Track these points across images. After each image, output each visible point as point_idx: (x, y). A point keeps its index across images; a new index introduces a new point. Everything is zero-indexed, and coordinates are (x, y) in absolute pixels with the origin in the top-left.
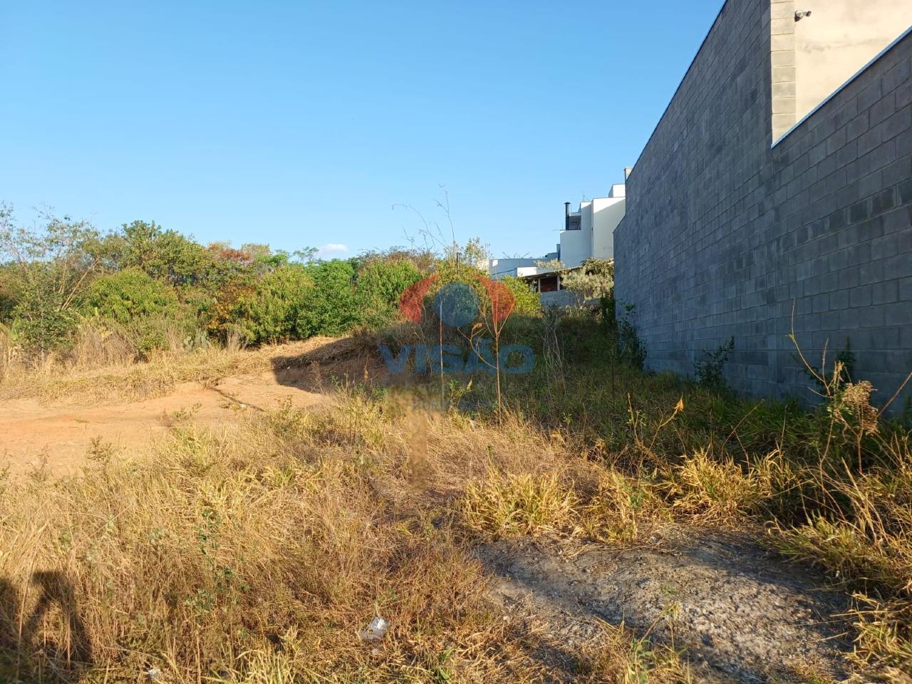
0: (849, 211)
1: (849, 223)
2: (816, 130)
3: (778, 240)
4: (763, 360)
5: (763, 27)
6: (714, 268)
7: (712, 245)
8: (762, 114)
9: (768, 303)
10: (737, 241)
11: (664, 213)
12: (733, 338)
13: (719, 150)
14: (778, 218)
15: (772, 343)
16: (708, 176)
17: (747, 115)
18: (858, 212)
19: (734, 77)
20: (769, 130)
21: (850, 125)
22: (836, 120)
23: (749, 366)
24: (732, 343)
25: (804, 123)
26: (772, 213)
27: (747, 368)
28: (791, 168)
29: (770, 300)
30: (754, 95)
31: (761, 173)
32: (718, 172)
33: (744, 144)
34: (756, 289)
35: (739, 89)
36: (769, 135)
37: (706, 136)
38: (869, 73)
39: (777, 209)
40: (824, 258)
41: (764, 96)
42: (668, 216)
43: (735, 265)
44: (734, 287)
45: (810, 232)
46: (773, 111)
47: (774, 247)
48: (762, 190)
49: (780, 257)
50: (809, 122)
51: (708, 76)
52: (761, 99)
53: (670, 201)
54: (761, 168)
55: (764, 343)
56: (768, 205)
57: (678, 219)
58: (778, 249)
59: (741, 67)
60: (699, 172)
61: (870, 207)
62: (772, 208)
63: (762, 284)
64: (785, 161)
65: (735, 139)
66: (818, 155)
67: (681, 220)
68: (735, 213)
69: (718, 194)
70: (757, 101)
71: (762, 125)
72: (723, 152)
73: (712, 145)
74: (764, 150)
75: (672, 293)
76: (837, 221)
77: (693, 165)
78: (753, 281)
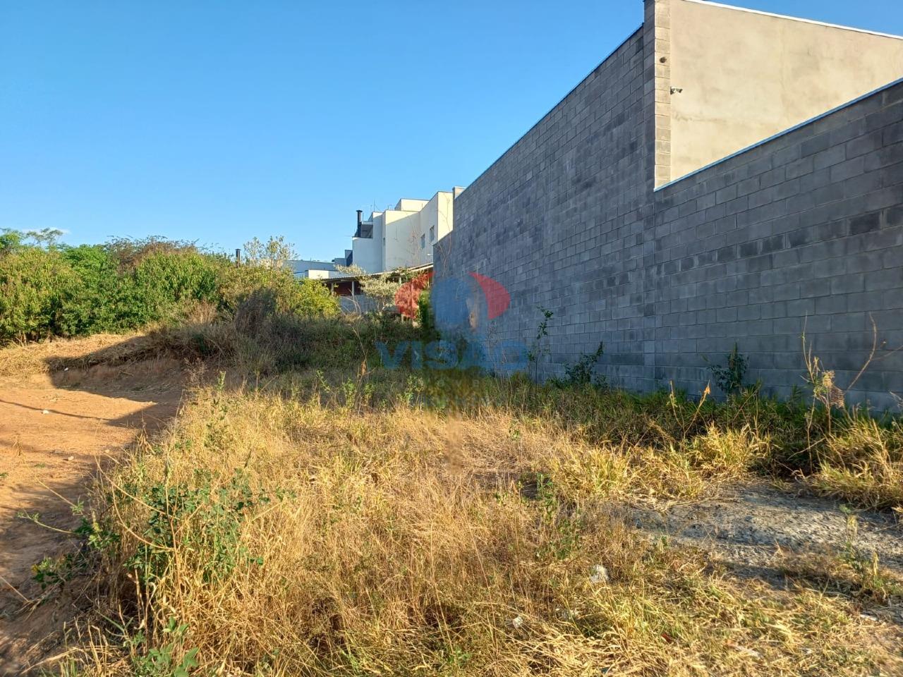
0: (739, 249)
1: (739, 257)
2: (705, 183)
3: (659, 266)
4: (639, 361)
5: (645, 94)
6: (577, 285)
7: (576, 265)
8: (643, 164)
9: (645, 315)
10: (609, 264)
11: (511, 233)
12: (602, 343)
13: (588, 185)
14: (659, 248)
15: (649, 348)
16: (572, 206)
17: (624, 162)
18: (748, 250)
19: (609, 128)
20: (651, 176)
21: (740, 185)
22: (727, 178)
23: (621, 367)
24: (601, 347)
25: (691, 178)
26: (654, 243)
27: (618, 369)
28: (676, 210)
29: (649, 312)
30: (633, 146)
31: (640, 210)
32: (585, 204)
33: (621, 183)
34: (631, 302)
35: (615, 138)
36: (650, 181)
37: (571, 173)
38: (760, 150)
39: (658, 241)
40: (711, 283)
41: (646, 150)
42: (515, 236)
43: (605, 282)
44: (604, 302)
45: (696, 262)
46: (656, 163)
47: (654, 271)
48: (641, 224)
49: (661, 279)
50: (698, 177)
51: (575, 121)
52: (642, 150)
53: (519, 224)
54: (641, 206)
55: (639, 347)
56: (648, 237)
57: (529, 241)
58: (659, 272)
59: (620, 120)
60: (560, 201)
61: (760, 245)
62: (652, 240)
63: (639, 299)
64: (669, 204)
65: (608, 179)
66: (707, 202)
67: (534, 241)
68: (606, 240)
69: (585, 223)
70: (638, 152)
71: (642, 172)
72: (593, 188)
73: (579, 180)
74: (645, 192)
75: (520, 303)
76: (726, 254)
77: (552, 195)
78: (627, 298)
